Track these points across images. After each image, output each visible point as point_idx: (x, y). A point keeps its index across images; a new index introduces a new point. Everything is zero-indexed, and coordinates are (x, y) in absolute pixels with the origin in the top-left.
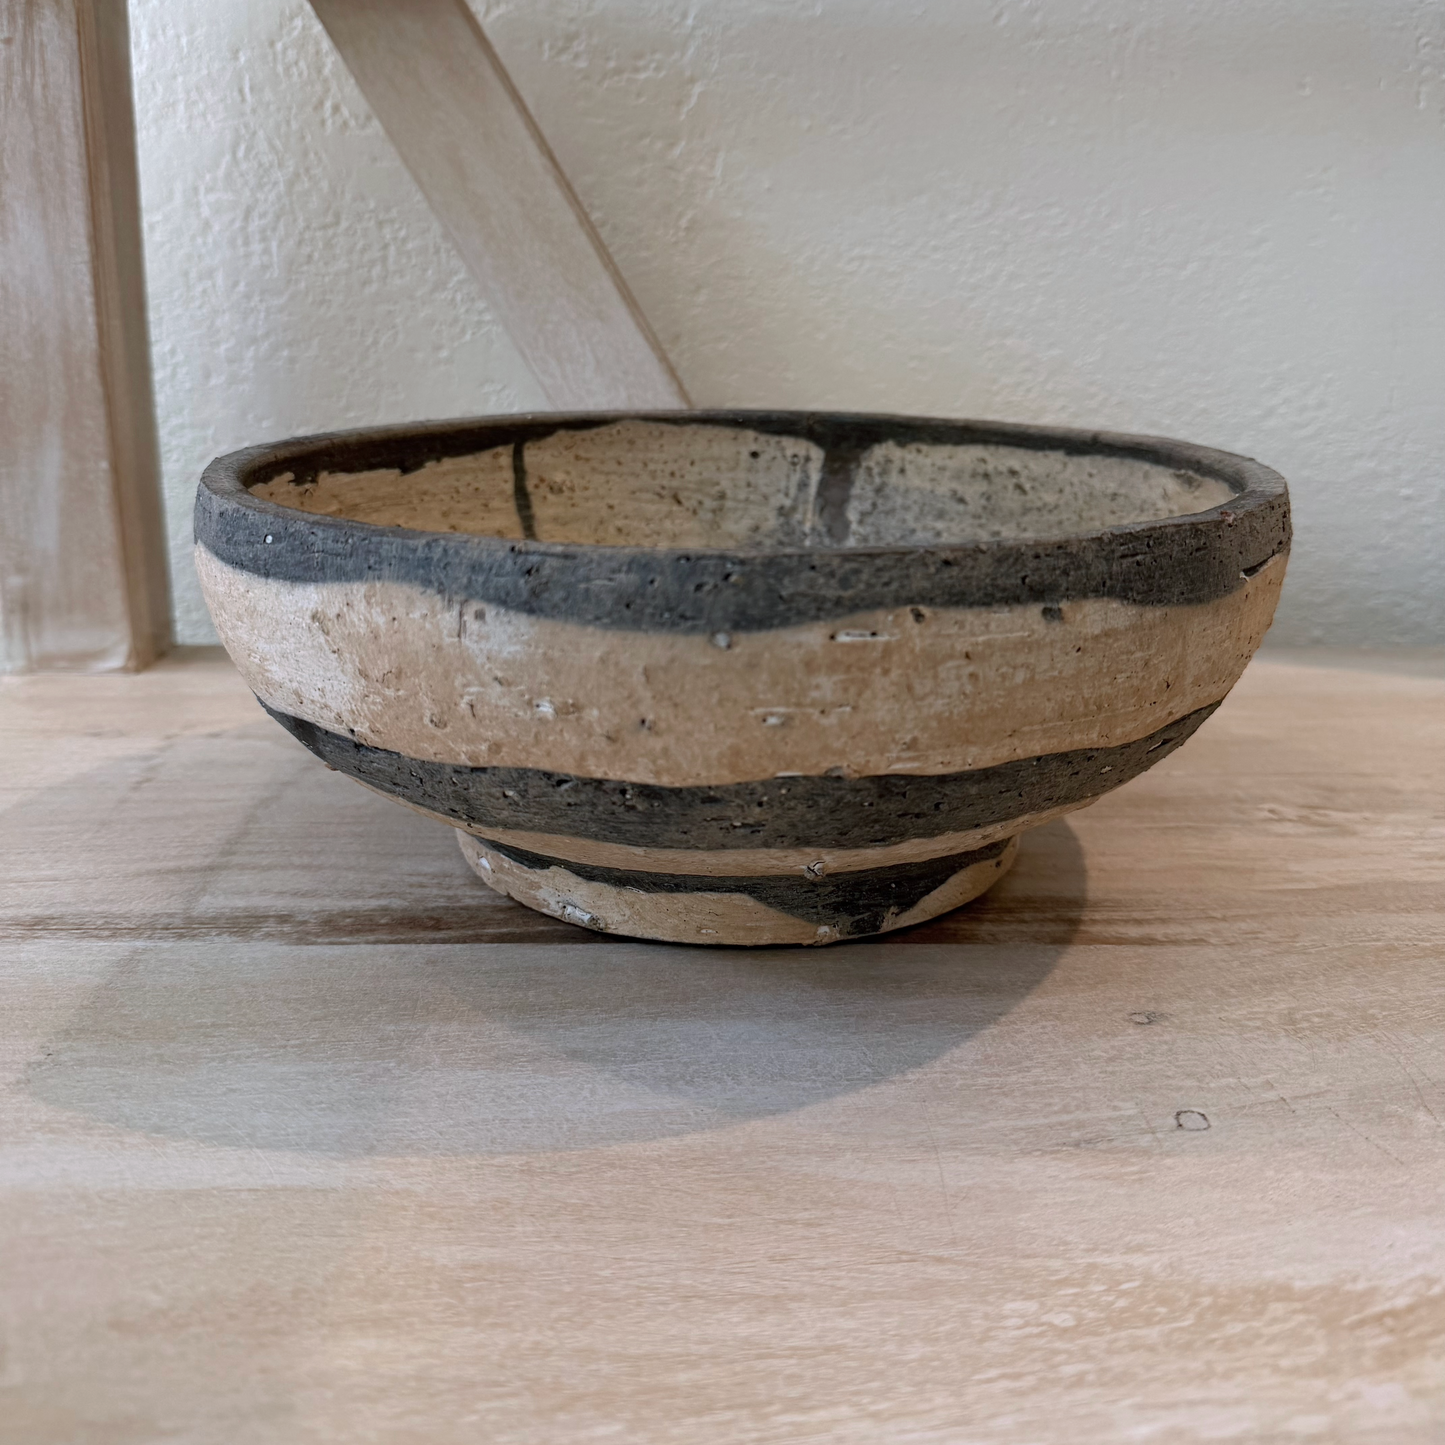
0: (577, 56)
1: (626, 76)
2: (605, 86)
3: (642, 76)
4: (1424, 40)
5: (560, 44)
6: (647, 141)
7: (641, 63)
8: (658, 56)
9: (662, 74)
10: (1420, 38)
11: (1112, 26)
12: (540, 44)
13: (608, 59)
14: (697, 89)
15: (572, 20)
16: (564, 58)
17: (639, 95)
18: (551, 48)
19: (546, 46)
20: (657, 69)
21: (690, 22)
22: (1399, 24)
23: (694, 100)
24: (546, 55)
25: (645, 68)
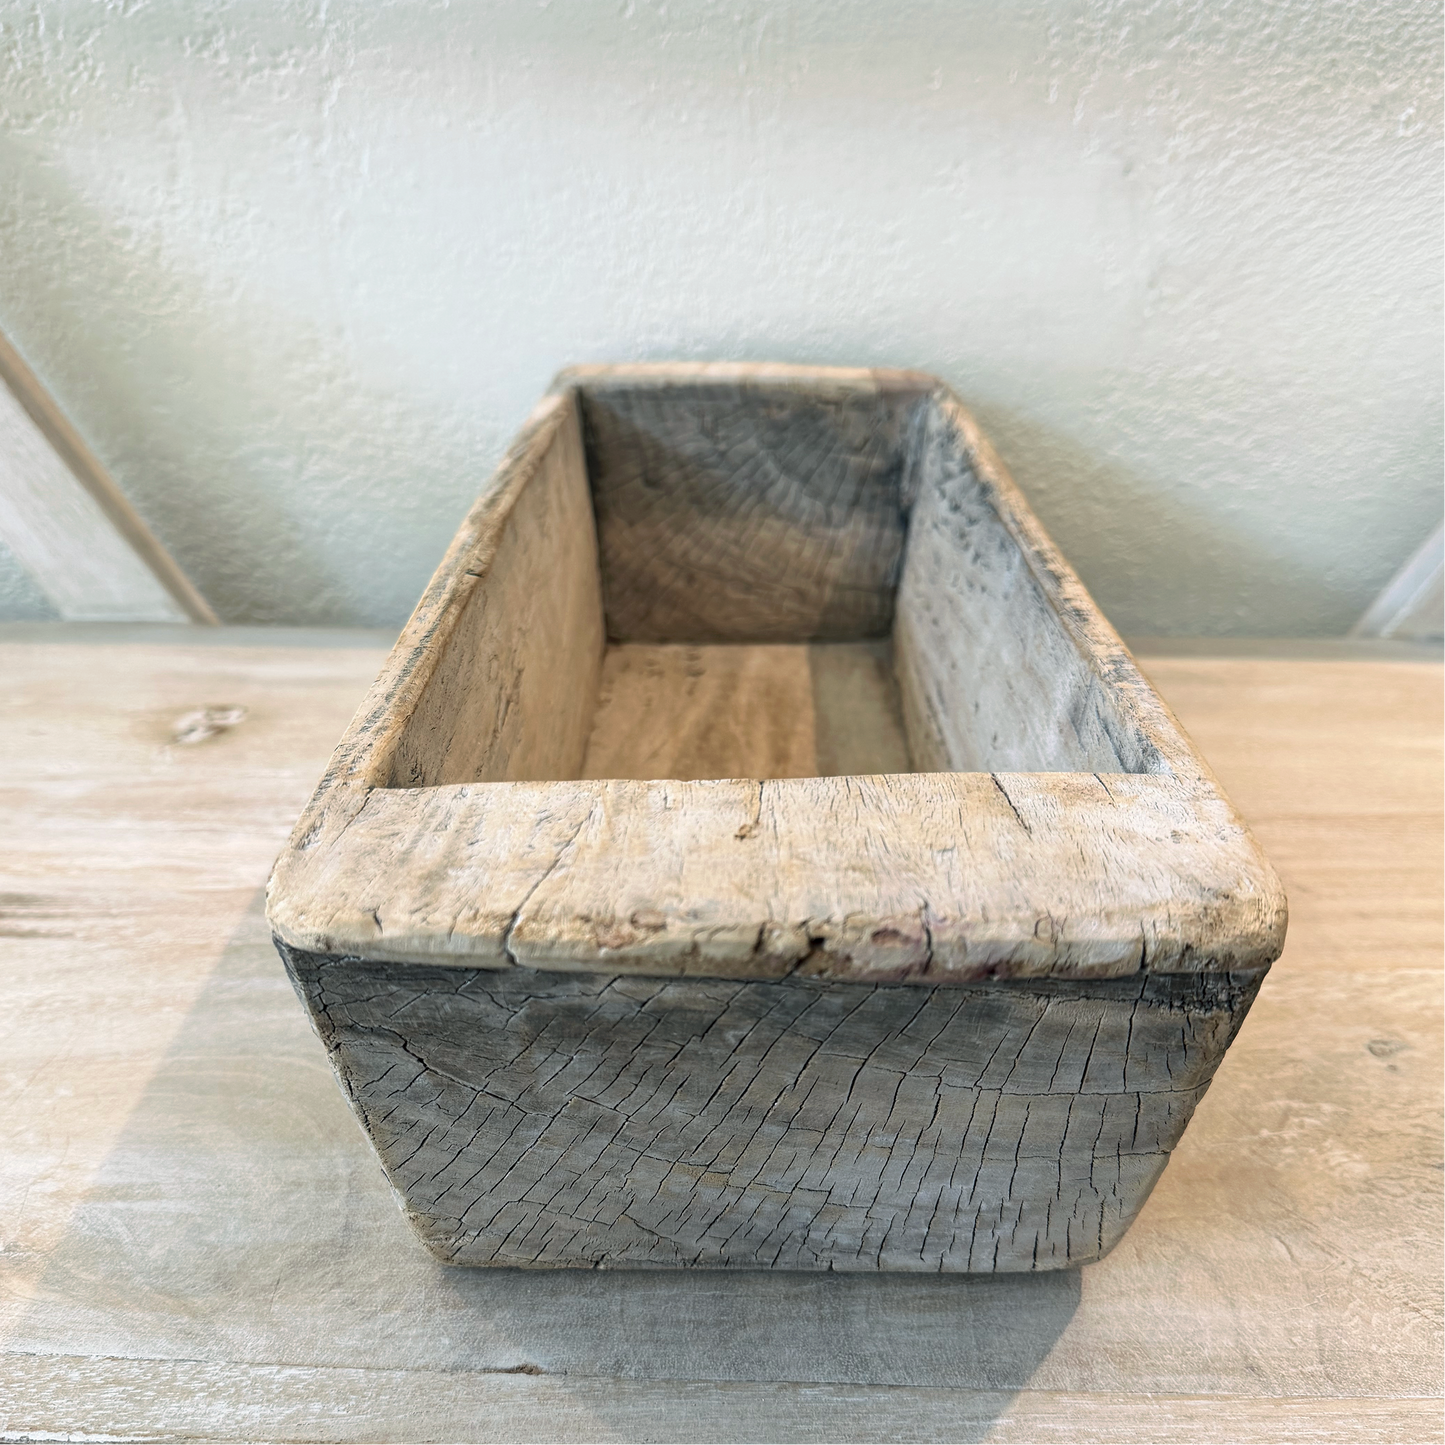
0: (216, 54)
1: (266, 72)
2: (248, 82)
3: (283, 72)
4: (1054, 30)
5: (200, 40)
6: (294, 138)
7: (281, 59)
8: (296, 51)
9: (302, 70)
10: (1049, 28)
11: (737, 18)
12: (181, 40)
13: (247, 55)
14: (337, 84)
15: (208, 15)
16: (205, 54)
17: (281, 92)
18: (192, 44)
19: (187, 42)
20: (296, 65)
21: (322, 16)
22: (1028, 12)
23: (334, 98)
24: (189, 51)
25: (284, 64)
